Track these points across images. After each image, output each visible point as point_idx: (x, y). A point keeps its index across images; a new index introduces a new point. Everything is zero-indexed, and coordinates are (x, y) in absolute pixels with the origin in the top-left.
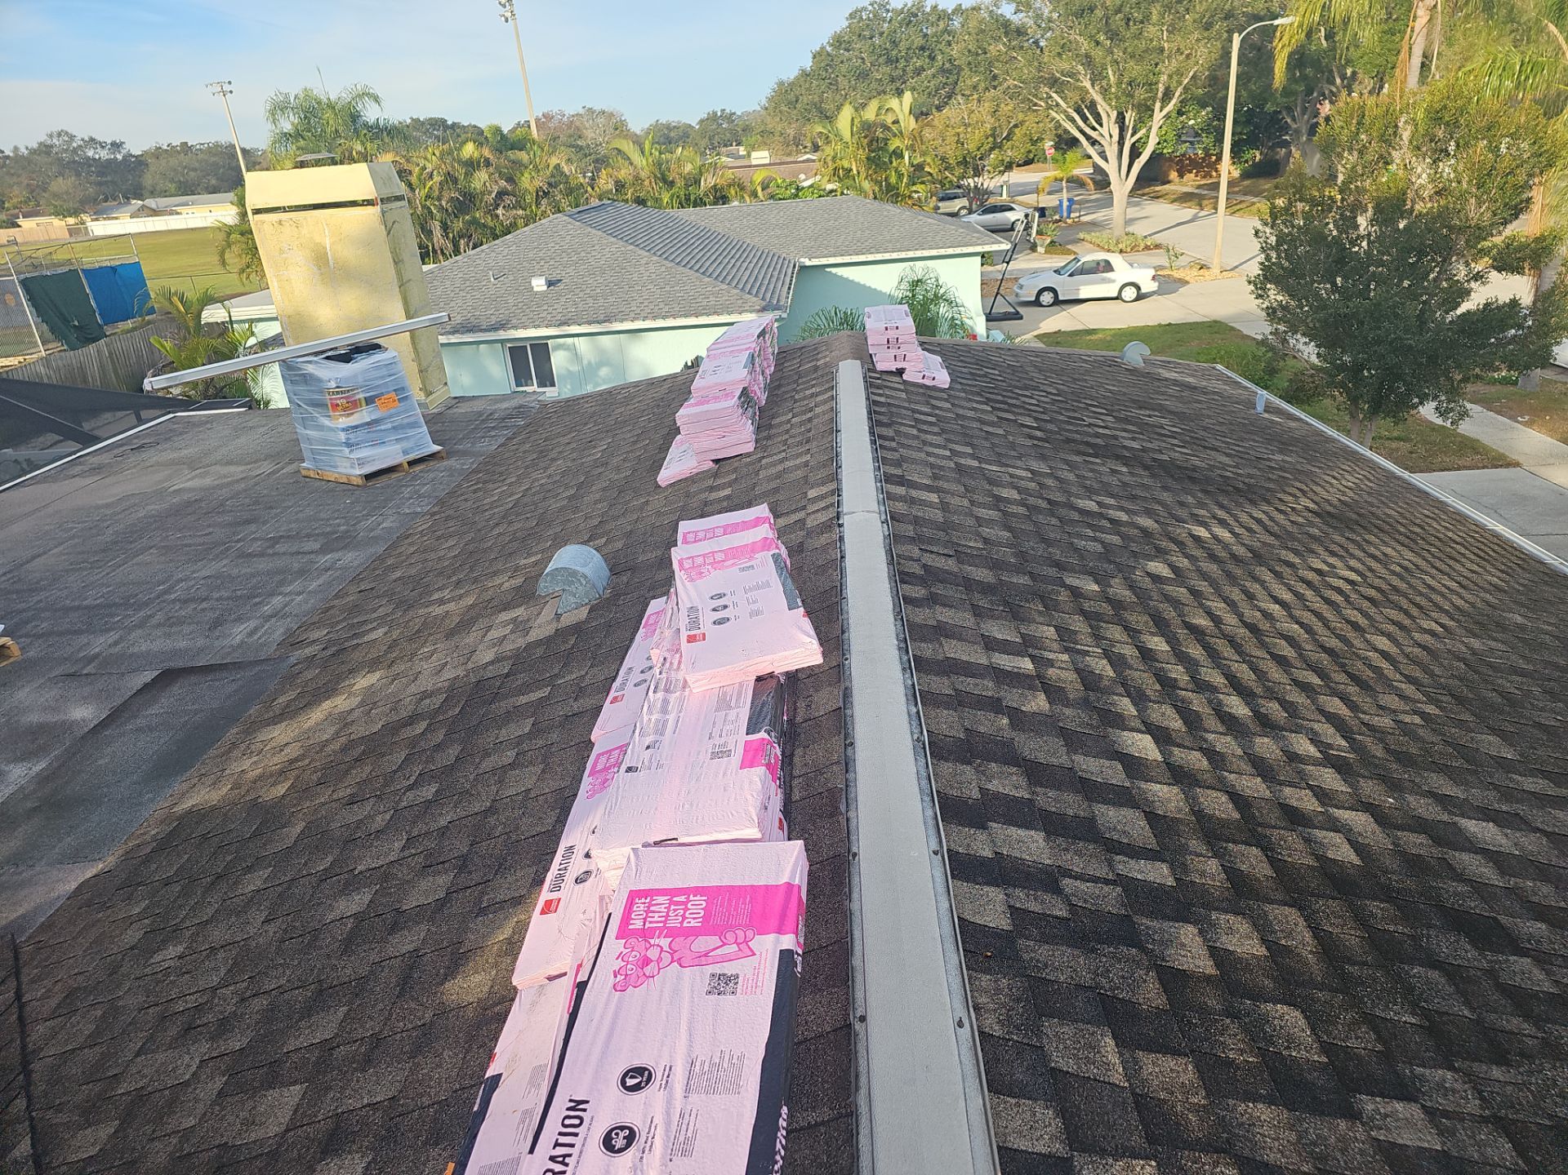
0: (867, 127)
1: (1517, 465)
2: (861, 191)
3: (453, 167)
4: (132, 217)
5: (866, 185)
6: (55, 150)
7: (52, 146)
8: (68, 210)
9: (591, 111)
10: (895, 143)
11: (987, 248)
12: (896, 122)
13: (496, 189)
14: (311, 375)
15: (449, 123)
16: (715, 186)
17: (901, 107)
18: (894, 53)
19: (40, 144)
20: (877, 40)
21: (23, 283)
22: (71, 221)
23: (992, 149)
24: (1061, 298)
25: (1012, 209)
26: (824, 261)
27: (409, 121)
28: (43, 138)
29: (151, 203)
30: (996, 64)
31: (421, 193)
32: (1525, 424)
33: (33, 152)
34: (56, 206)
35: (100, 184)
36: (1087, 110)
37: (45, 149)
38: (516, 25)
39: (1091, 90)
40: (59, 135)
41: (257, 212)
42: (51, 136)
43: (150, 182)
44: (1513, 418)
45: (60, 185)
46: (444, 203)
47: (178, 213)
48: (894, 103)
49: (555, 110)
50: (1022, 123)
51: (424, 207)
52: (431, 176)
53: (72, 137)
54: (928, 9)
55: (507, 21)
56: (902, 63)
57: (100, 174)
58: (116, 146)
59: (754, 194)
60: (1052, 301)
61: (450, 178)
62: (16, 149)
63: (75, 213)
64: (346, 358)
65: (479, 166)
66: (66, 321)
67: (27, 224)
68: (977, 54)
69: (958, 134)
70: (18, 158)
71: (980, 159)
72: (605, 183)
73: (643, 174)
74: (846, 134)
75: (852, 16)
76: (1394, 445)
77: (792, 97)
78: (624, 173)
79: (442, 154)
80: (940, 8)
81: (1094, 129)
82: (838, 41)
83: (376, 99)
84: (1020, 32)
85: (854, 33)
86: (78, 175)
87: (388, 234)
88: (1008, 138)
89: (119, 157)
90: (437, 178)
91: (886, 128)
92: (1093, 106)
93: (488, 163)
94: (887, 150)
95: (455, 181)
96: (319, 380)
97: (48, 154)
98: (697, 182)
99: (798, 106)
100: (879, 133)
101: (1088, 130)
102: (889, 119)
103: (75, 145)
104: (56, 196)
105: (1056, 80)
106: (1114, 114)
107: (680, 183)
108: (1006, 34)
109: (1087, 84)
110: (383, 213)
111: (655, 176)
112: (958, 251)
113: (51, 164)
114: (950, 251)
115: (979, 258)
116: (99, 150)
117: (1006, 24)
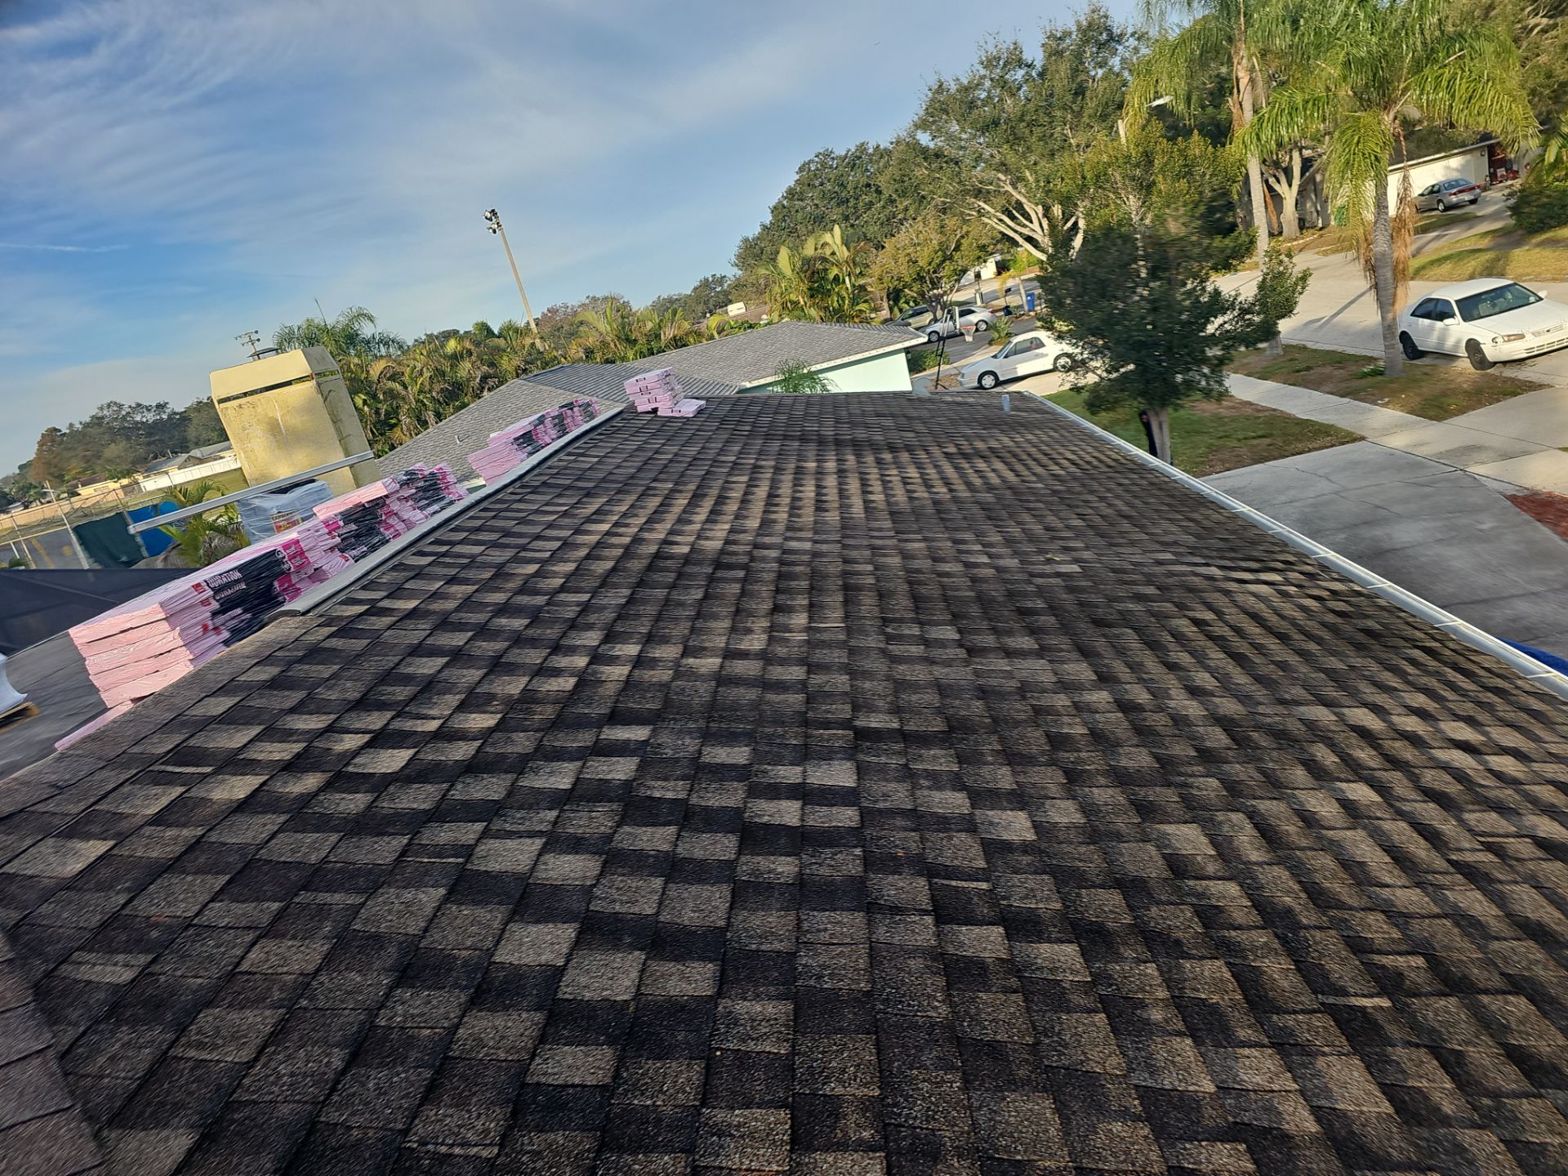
0: (807, 262)
1: (1363, 438)
2: (811, 319)
3: (439, 362)
4: (179, 469)
5: (813, 312)
6: (107, 420)
7: (103, 418)
8: (121, 472)
9: (595, 299)
10: (834, 272)
11: (907, 344)
12: (833, 253)
13: (479, 374)
14: (258, 508)
15: (462, 332)
16: (675, 337)
17: (834, 239)
18: (843, 194)
19: (93, 417)
20: (829, 186)
21: (76, 530)
22: (125, 481)
23: (944, 261)
24: (1001, 379)
25: (973, 312)
26: (762, 382)
27: (424, 337)
28: (94, 412)
29: (196, 453)
30: (922, 187)
31: (413, 390)
32: (1383, 406)
33: (86, 425)
34: (110, 471)
35: (149, 444)
36: (1014, 210)
37: (97, 421)
38: (503, 234)
39: (1014, 193)
40: (109, 406)
41: (221, 401)
42: (101, 409)
43: (194, 434)
44: (1374, 403)
45: (112, 451)
46: (434, 394)
47: (222, 458)
48: (827, 237)
49: (559, 304)
50: (968, 233)
51: (418, 401)
52: (421, 374)
53: (120, 406)
54: (871, 151)
55: (495, 232)
56: (852, 202)
57: (149, 435)
58: (161, 407)
59: (712, 337)
60: (993, 383)
61: (440, 373)
62: (71, 425)
63: (127, 473)
64: (284, 491)
65: (462, 357)
66: (115, 559)
67: (85, 491)
68: (903, 182)
69: (909, 254)
70: (73, 433)
71: (935, 272)
72: (575, 351)
73: (609, 339)
74: (788, 272)
75: (801, 170)
76: (1255, 442)
77: (757, 250)
78: (592, 341)
79: (429, 353)
80: (882, 147)
81: (1024, 226)
82: (791, 194)
83: (371, 319)
84: (938, 155)
85: (803, 184)
86: (128, 438)
87: (325, 400)
88: (957, 248)
89: (165, 417)
90: (427, 374)
91: (824, 260)
92: (1019, 206)
93: (470, 353)
94: (828, 280)
95: (443, 374)
96: (265, 510)
97: (100, 425)
98: (658, 337)
99: (764, 257)
100: (819, 266)
101: (1018, 228)
102: (828, 252)
103: (124, 413)
104: (109, 461)
105: (980, 191)
106: (1040, 209)
107: (642, 340)
108: (925, 159)
109: (1009, 188)
110: (319, 385)
111: (619, 338)
112: (881, 351)
113: (104, 433)
114: (874, 353)
115: (903, 355)
116: (145, 414)
117: (924, 151)
